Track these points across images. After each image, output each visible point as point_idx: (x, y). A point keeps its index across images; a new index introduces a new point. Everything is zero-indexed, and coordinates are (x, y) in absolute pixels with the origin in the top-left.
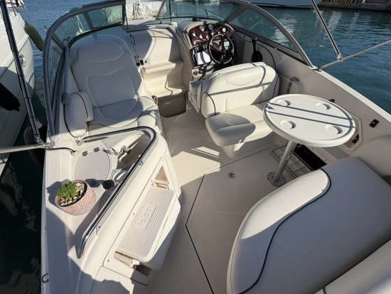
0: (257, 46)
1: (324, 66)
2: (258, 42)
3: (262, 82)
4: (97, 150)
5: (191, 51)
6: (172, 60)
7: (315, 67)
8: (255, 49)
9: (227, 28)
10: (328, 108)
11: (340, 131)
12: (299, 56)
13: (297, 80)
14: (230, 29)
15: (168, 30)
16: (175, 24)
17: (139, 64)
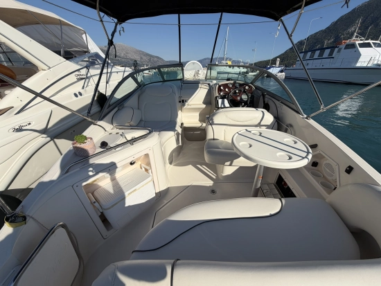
0: (266, 99)
1: (312, 115)
2: (267, 96)
3: (260, 123)
4: (117, 133)
5: (216, 97)
6: (204, 103)
7: (305, 116)
8: (264, 102)
9: (249, 87)
10: (295, 143)
11: (290, 158)
12: (294, 107)
13: (291, 126)
14: (251, 87)
15: (209, 84)
16: (215, 82)
17: (180, 102)
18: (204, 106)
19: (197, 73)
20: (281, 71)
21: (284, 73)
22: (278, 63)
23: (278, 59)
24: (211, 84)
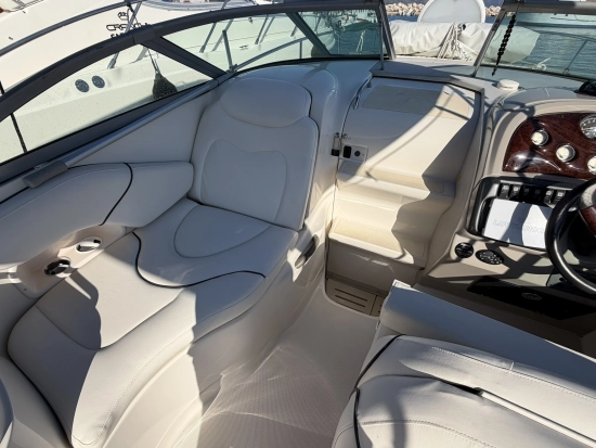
15: (480, 94)
16: (510, 87)
17: (335, 153)
18: (424, 193)
19: (456, 35)
24: (491, 95)
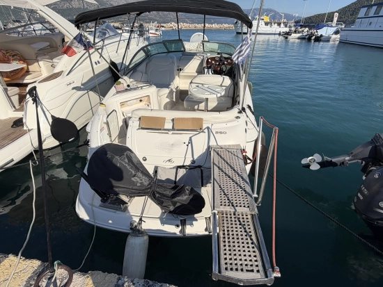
5: (204, 68)
16: (209, 54)
17: (178, 70)
20: (336, 33)
21: (338, 36)
22: (335, 19)
23: (336, 14)
